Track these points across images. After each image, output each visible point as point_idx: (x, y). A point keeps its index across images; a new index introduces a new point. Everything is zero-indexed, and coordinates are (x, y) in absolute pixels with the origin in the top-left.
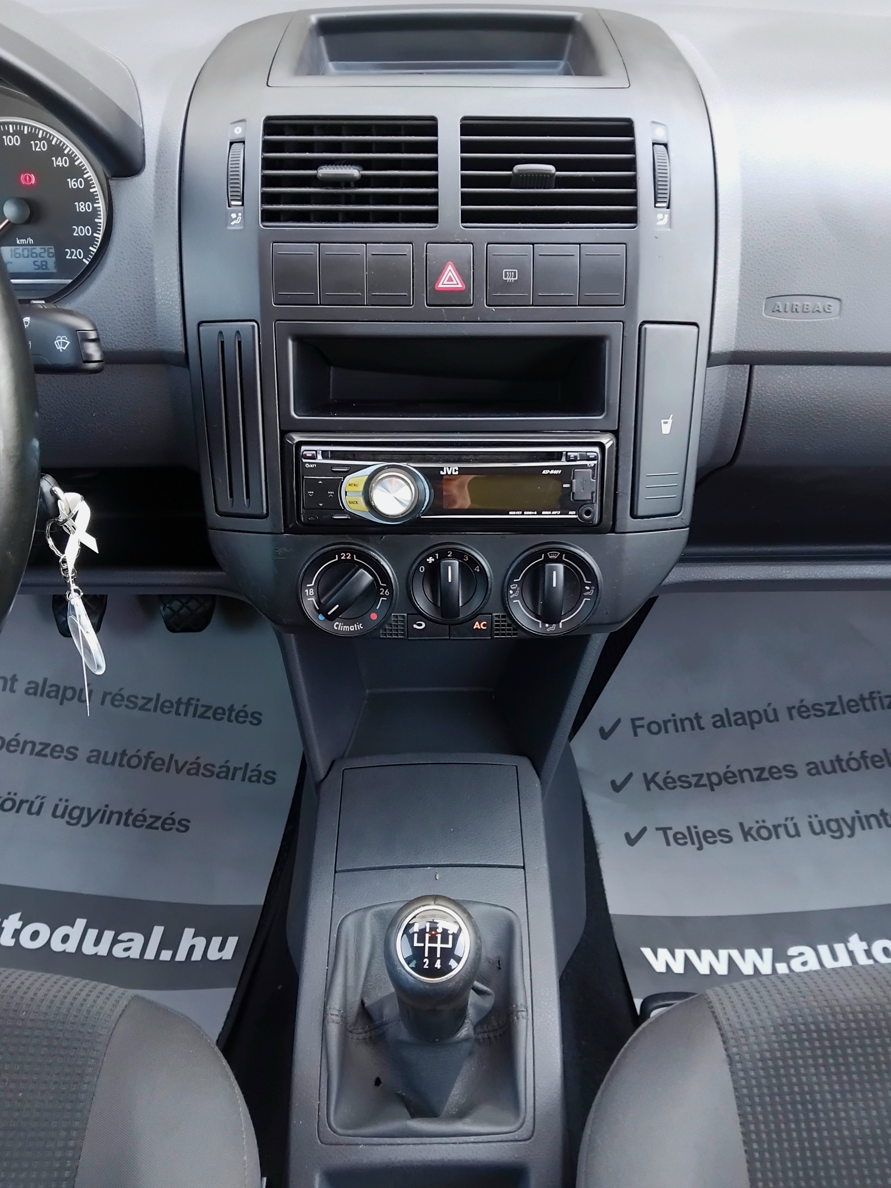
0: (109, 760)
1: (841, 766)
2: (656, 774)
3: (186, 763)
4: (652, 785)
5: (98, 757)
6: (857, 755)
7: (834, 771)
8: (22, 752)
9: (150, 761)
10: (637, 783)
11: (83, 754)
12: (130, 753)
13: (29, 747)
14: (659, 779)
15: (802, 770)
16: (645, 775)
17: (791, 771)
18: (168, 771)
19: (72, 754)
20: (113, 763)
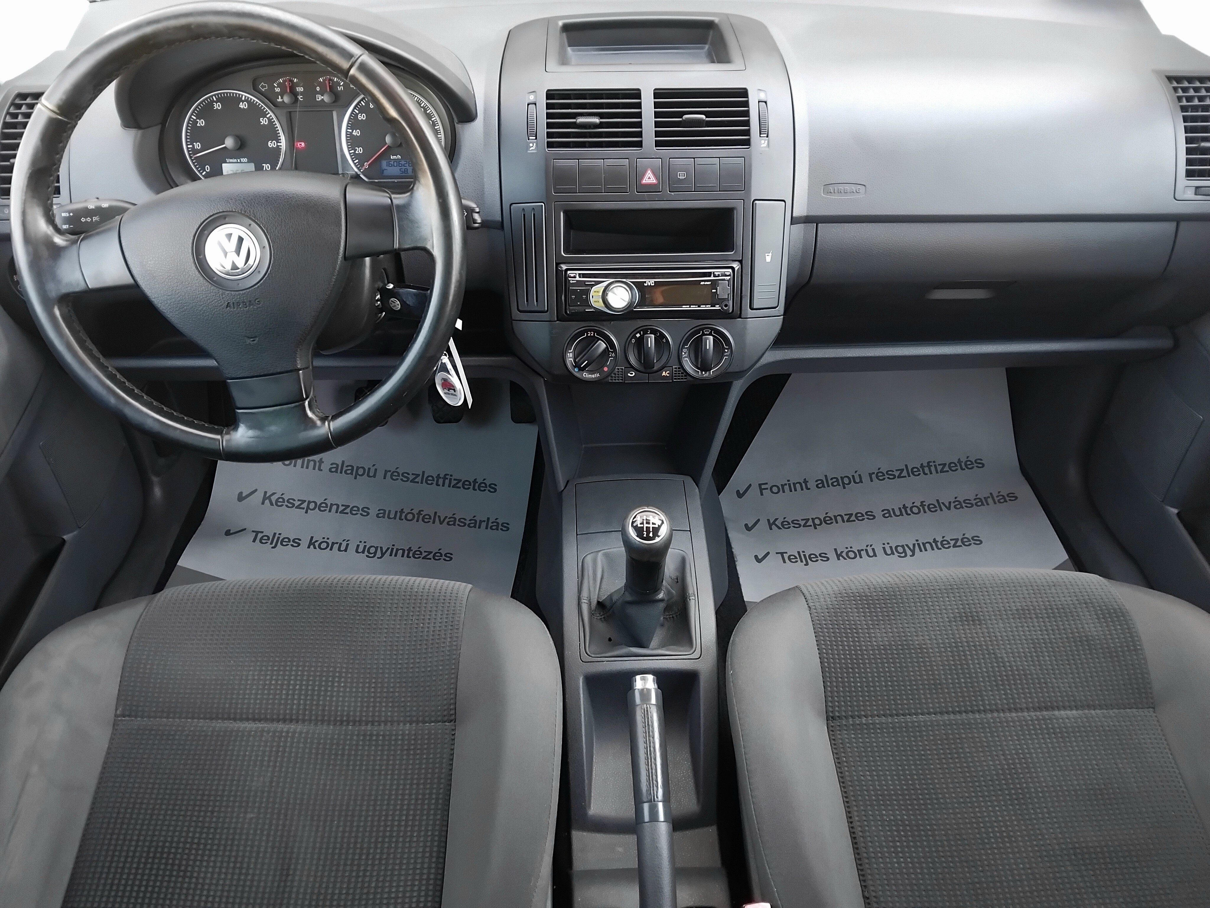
0: (392, 516)
1: (906, 511)
2: (776, 519)
3: (446, 517)
4: (773, 527)
5: (384, 513)
6: (918, 504)
7: (902, 514)
8: (330, 511)
9: (421, 517)
10: (763, 525)
11: (373, 512)
12: (406, 511)
13: (335, 507)
14: (778, 523)
15: (878, 514)
16: (768, 520)
17: (870, 515)
18: (434, 523)
19: (365, 511)
20: (395, 518)
